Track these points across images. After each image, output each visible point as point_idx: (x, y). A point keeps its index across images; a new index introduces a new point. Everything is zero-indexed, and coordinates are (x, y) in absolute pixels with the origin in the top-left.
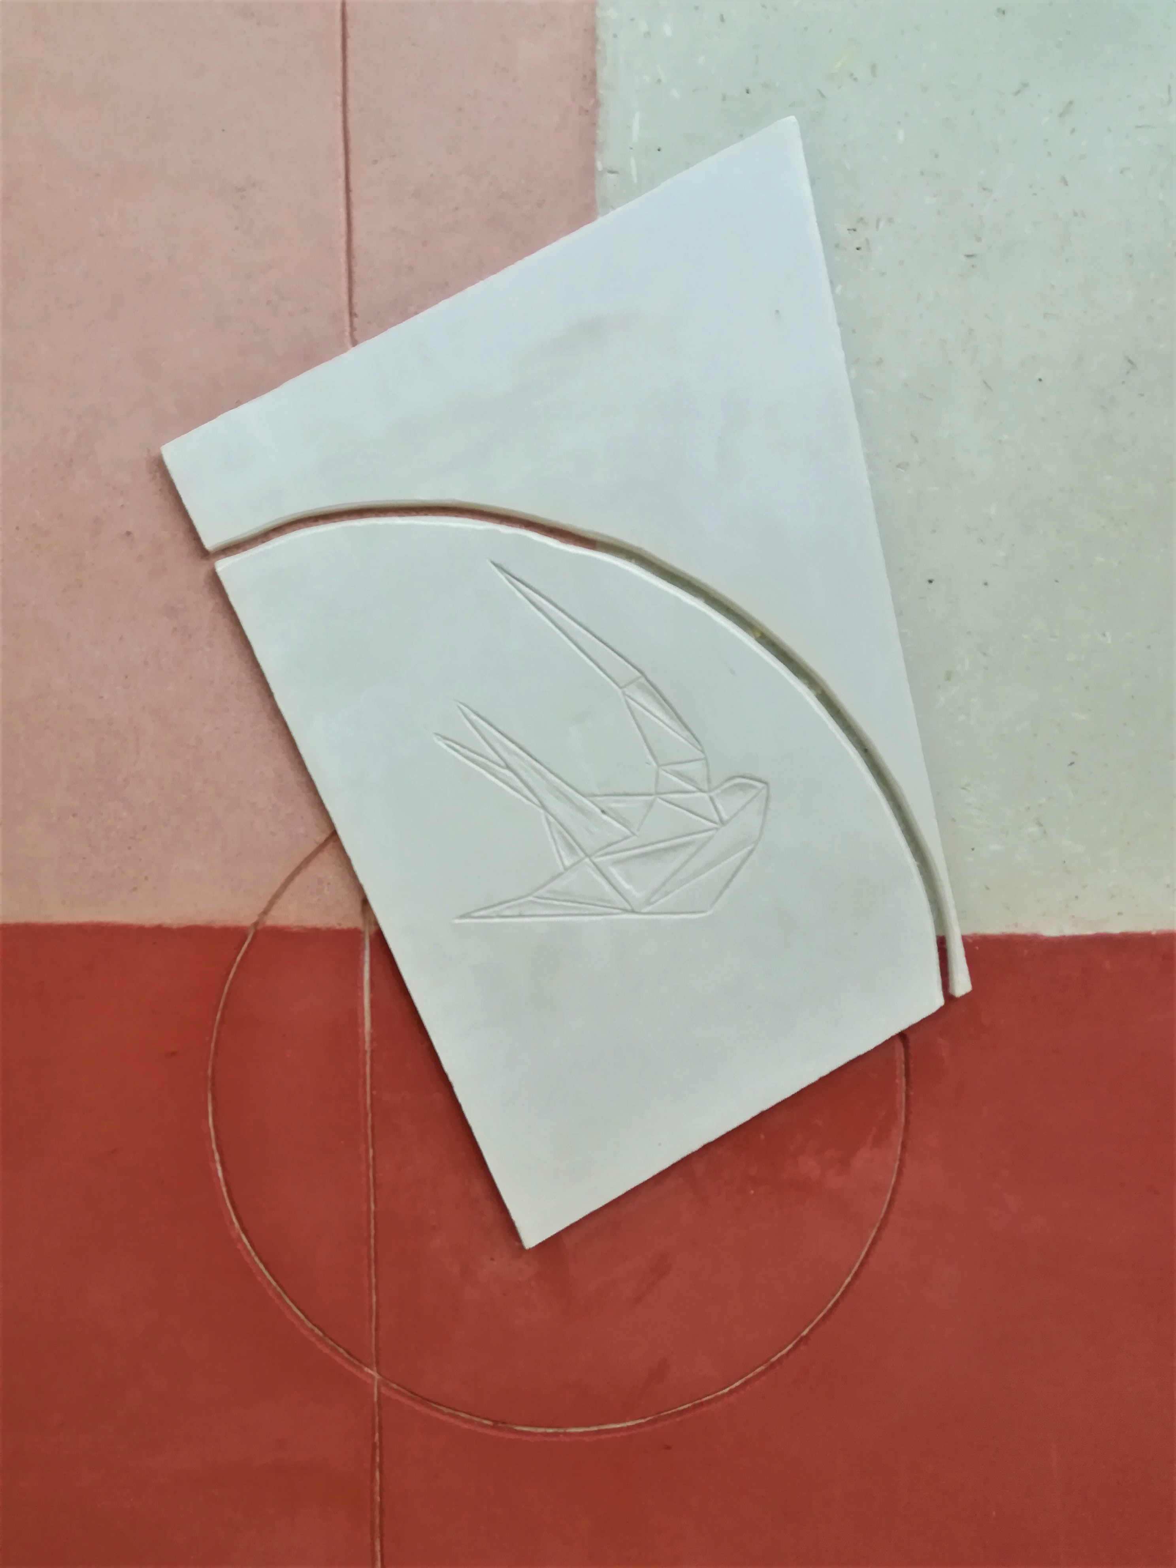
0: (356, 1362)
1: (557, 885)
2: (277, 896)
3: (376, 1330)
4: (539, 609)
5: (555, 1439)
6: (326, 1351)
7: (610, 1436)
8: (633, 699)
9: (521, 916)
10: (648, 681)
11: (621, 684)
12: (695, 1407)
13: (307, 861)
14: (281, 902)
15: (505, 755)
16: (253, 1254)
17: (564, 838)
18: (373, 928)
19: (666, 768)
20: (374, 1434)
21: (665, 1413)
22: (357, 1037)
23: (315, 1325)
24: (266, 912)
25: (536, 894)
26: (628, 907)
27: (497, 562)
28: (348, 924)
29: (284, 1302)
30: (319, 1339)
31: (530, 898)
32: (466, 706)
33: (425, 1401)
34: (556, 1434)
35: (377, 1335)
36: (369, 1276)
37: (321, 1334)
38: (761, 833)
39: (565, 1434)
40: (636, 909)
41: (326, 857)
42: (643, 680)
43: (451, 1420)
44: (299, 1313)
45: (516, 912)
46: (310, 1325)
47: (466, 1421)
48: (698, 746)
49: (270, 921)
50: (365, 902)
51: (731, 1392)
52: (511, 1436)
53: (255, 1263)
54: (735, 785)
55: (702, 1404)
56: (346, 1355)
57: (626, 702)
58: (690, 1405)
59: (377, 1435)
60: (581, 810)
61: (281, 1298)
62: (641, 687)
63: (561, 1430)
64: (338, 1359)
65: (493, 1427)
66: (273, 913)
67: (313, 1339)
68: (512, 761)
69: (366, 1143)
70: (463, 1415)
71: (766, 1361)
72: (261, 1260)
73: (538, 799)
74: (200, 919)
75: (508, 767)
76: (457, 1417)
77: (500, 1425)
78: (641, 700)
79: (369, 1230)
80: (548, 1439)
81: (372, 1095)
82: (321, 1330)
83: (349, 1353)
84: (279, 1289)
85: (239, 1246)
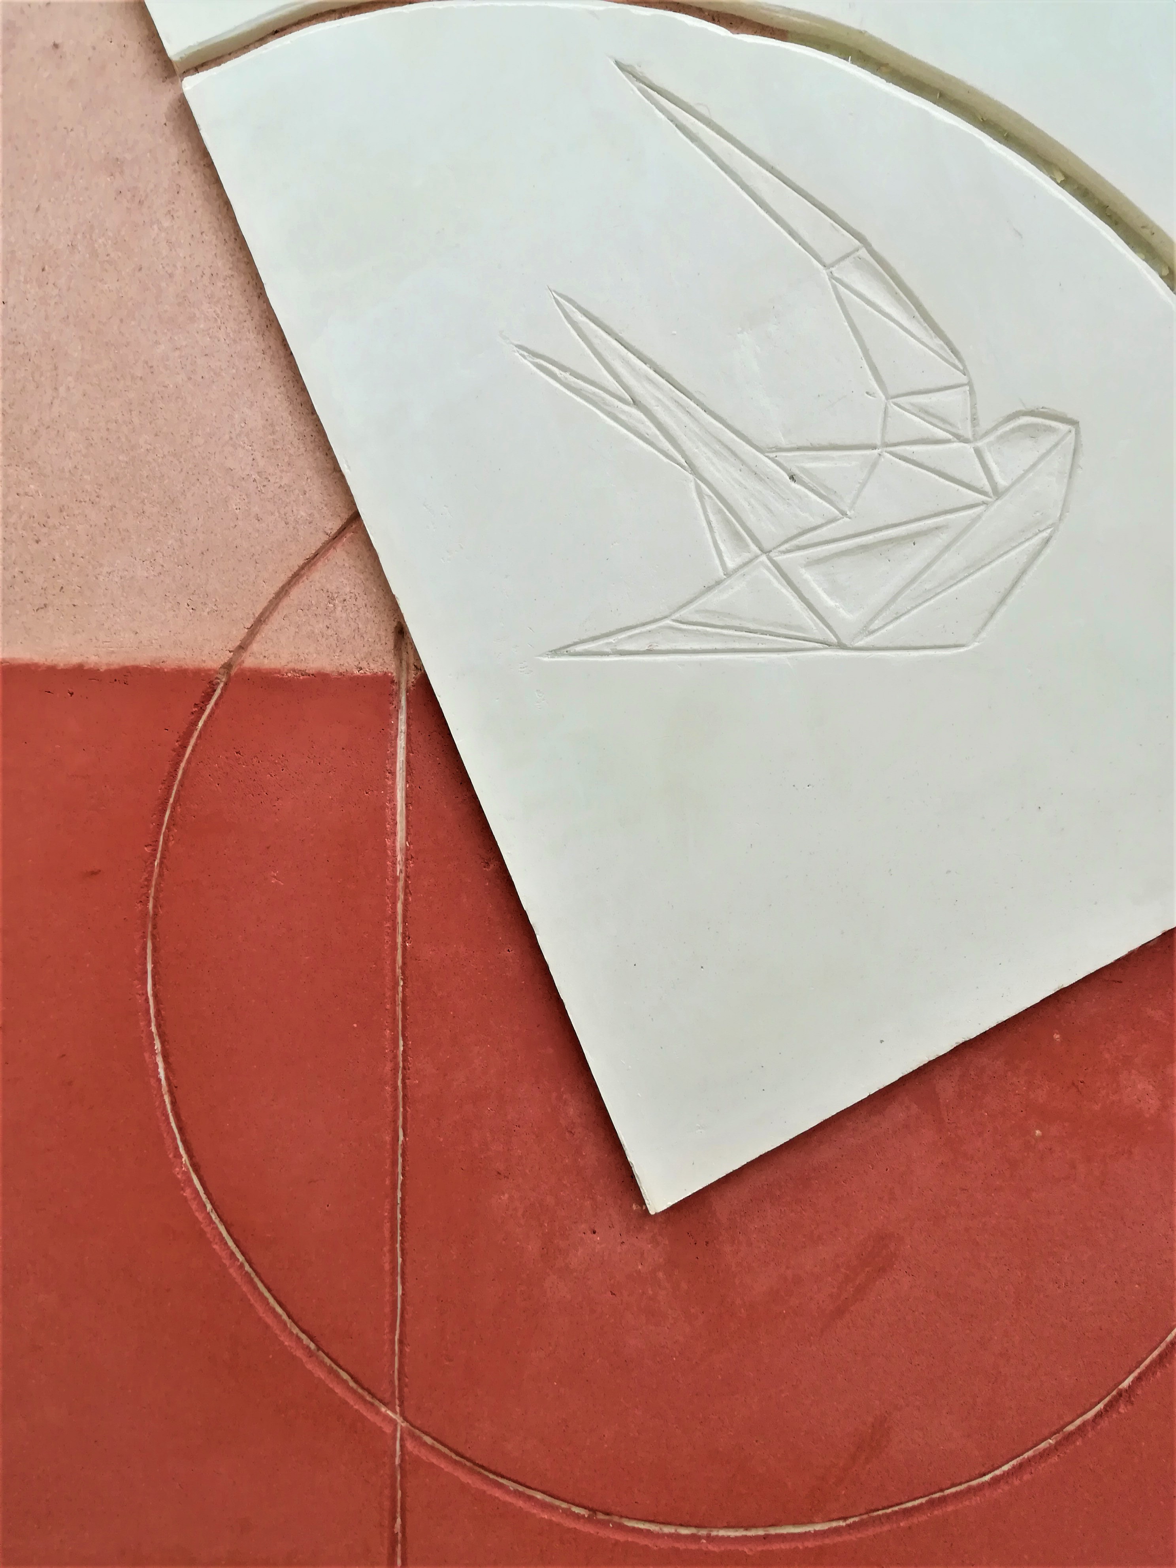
0: (368, 1398)
1: (713, 600)
2: (260, 621)
3: (401, 1342)
4: (693, 138)
5: (693, 1547)
6: (320, 1374)
7: (784, 1546)
8: (847, 286)
9: (649, 652)
10: (872, 253)
11: (828, 261)
12: (932, 1503)
13: (311, 561)
14: (267, 630)
15: (631, 381)
16: (209, 1207)
17: (727, 522)
18: (413, 675)
19: (902, 400)
20: (394, 1519)
21: (880, 1512)
22: (384, 853)
23: (304, 1332)
24: (242, 647)
25: (676, 616)
26: (834, 640)
27: (626, 61)
28: (375, 667)
29: (255, 1288)
30: (311, 1354)
31: (668, 622)
32: (569, 300)
33: (479, 1467)
34: (694, 1538)
35: (401, 1351)
36: (393, 1251)
37: (312, 1346)
38: (1065, 508)
39: (709, 1538)
40: (845, 641)
41: (340, 555)
42: (863, 253)
43: (520, 1503)
44: (279, 1310)
45: (643, 645)
46: (296, 1330)
47: (544, 1505)
48: (957, 362)
49: (250, 661)
50: (401, 632)
51: (996, 1480)
52: (620, 1537)
53: (212, 1222)
54: (1020, 428)
55: (943, 1500)
56: (352, 1384)
57: (834, 288)
58: (923, 1500)
59: (399, 1520)
60: (756, 474)
61: (251, 1281)
62: (860, 264)
63: (703, 1532)
64: (339, 1390)
65: (589, 1520)
66: (255, 647)
67: (299, 1353)
68: (642, 390)
69: (394, 1029)
70: (539, 1496)
71: (1057, 1432)
72: (221, 1220)
73: (684, 455)
74: (143, 658)
75: (636, 403)
76: (530, 1498)
77: (601, 1516)
78: (861, 288)
79: (394, 1175)
80: (681, 1546)
81: (404, 947)
82: (312, 1339)
83: (356, 1381)
84: (247, 1267)
85: (187, 1193)
